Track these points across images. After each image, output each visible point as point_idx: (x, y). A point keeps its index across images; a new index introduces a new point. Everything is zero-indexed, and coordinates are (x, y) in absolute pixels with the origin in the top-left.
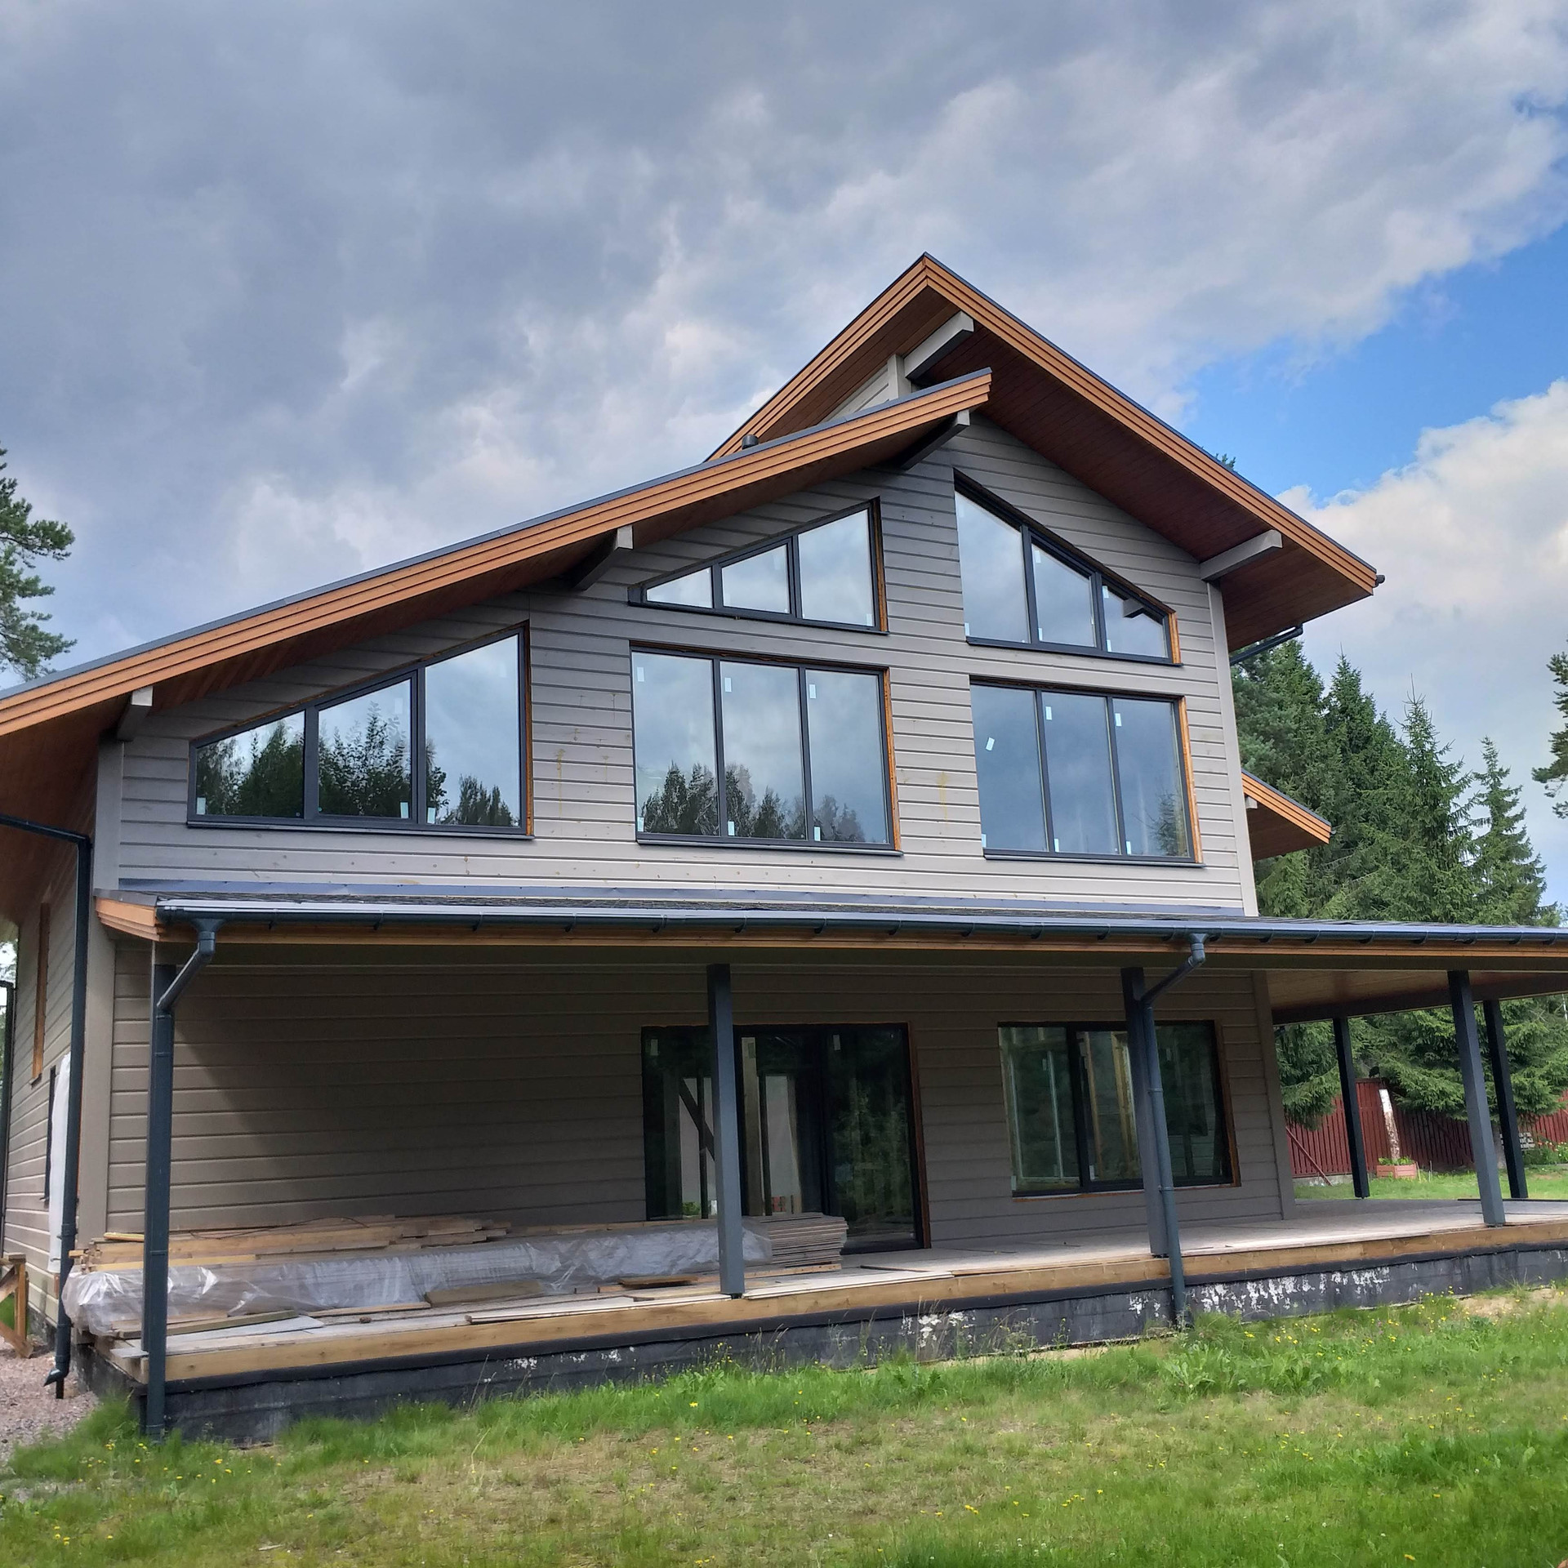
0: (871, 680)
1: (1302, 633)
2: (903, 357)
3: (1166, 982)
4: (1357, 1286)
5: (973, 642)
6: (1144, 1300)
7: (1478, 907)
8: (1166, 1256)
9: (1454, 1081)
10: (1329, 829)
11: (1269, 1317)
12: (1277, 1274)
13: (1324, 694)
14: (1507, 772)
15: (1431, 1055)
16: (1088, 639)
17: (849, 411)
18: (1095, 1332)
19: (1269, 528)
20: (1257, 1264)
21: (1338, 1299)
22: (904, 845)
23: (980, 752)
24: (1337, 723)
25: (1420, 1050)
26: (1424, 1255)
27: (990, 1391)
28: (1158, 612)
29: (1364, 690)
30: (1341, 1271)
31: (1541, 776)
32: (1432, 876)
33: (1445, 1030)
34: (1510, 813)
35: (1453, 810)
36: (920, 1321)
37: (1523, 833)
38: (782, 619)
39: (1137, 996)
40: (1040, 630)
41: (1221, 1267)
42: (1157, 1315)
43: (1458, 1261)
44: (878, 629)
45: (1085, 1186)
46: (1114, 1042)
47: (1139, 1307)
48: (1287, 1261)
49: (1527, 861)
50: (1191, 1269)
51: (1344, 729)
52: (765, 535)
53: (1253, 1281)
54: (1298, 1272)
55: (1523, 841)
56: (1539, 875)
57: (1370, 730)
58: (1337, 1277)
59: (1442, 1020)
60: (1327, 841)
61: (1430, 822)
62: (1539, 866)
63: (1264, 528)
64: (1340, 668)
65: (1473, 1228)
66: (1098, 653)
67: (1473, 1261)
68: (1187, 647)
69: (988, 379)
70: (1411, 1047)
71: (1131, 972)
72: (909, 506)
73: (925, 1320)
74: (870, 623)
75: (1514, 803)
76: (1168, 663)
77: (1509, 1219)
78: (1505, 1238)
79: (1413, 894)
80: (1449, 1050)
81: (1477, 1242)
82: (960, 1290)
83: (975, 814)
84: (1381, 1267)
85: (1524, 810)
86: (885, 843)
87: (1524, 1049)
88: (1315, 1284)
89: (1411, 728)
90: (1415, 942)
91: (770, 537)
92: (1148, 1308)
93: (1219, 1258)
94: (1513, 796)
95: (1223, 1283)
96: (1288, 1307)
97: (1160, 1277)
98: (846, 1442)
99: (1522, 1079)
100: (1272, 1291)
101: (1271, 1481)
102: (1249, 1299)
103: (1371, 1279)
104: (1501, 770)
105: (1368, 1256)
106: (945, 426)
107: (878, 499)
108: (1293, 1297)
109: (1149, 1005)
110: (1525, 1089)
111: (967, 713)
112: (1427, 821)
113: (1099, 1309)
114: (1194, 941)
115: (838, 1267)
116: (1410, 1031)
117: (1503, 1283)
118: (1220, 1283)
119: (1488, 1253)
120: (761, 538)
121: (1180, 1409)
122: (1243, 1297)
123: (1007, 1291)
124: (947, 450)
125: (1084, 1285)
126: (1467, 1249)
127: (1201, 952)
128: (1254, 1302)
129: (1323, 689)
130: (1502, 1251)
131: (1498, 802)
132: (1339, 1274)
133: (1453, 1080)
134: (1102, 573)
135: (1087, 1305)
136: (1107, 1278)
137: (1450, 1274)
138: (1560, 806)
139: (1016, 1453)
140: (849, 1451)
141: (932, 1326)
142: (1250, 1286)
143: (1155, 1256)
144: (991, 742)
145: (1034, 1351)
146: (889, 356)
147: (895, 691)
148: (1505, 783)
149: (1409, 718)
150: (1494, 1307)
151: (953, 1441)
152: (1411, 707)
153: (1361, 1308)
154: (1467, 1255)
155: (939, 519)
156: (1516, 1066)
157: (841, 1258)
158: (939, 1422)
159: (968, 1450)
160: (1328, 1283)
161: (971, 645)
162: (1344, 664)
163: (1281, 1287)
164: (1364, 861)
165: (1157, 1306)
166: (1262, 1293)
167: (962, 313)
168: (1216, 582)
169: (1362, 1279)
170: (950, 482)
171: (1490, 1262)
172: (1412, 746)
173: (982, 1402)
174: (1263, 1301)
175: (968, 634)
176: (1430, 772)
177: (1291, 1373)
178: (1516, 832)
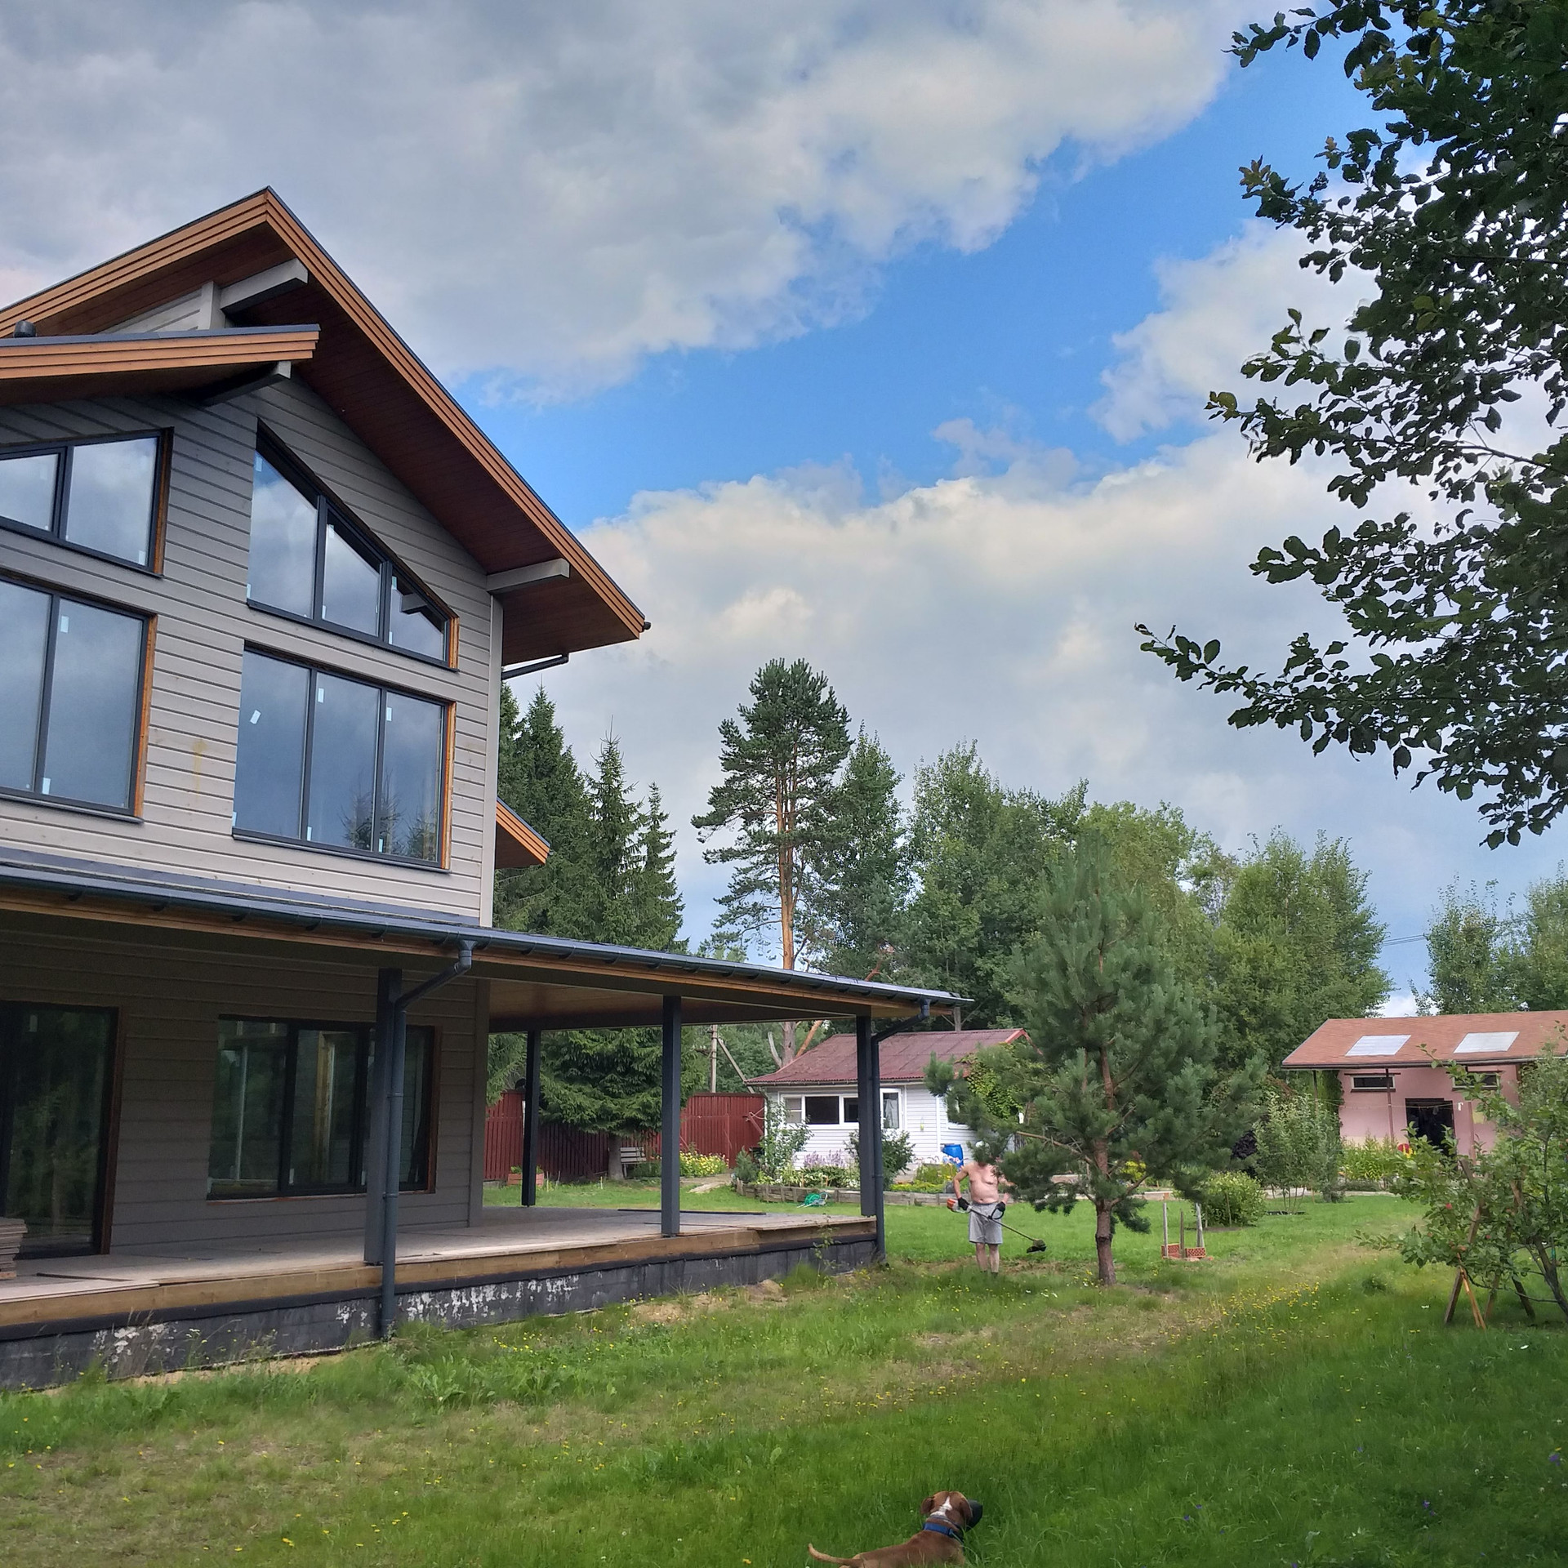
0: (134, 625)
1: (567, 661)
2: (221, 287)
3: (424, 987)
4: (549, 1293)
5: (253, 606)
6: (351, 1309)
7: (634, 937)
8: (378, 1264)
9: (590, 1097)
10: (548, 850)
11: (467, 1325)
12: (479, 1282)
13: (518, 719)
14: (667, 816)
15: (574, 1071)
16: (370, 628)
17: (141, 327)
18: (301, 1340)
19: (558, 555)
20: (462, 1272)
21: (530, 1307)
22: (146, 812)
23: (244, 726)
24: (527, 749)
25: (565, 1066)
26: (611, 1263)
27: (234, 1411)
28: (439, 615)
29: (556, 722)
30: (537, 1280)
31: (698, 823)
32: (601, 904)
33: (591, 1048)
34: (662, 855)
35: (628, 845)
36: (116, 1335)
37: (671, 873)
38: (43, 537)
39: (393, 997)
40: (324, 607)
41: (430, 1275)
42: (362, 1324)
43: (637, 1270)
44: (151, 571)
45: (282, 1190)
46: (322, 1042)
47: (346, 1316)
48: (490, 1269)
49: (671, 899)
50: (402, 1277)
51: (531, 755)
52: (36, 438)
53: (457, 1289)
54: (498, 1280)
55: (670, 881)
56: (678, 913)
57: (555, 761)
58: (533, 1285)
59: (590, 1038)
60: (544, 861)
61: (606, 855)
62: (679, 904)
63: (557, 555)
64: (537, 698)
65: (651, 1238)
66: (378, 643)
67: (650, 1269)
68: (465, 653)
69: (315, 336)
70: (558, 1063)
71: (389, 973)
72: (205, 446)
73: (122, 1333)
74: (141, 559)
75: (668, 845)
76: (444, 666)
77: (683, 1229)
78: (677, 1247)
79: (582, 919)
80: (591, 1068)
81: (654, 1251)
82: (164, 1300)
83: (229, 789)
84: (572, 1275)
85: (675, 853)
86: (122, 806)
87: (654, 1070)
88: (511, 1292)
89: (603, 764)
90: (649, 966)
91: (41, 441)
92: (354, 1318)
93: (429, 1265)
94: (668, 839)
95: (429, 1291)
96: (485, 1315)
97: (372, 1285)
98: (79, 1474)
99: (650, 1098)
100: (474, 1300)
101: (551, 1492)
102: (451, 1307)
103: (562, 1286)
104: (661, 814)
105: (562, 1265)
106: (262, 372)
107: (171, 430)
108: (492, 1305)
109: (403, 1008)
110: (650, 1107)
111: (235, 680)
112: (604, 853)
113: (306, 1319)
114: (463, 947)
115: (13, 1274)
116: (560, 1047)
117: (670, 1290)
118: (426, 1291)
119: (660, 1262)
120: (29, 440)
121: (433, 1422)
122: (446, 1305)
123: (215, 1301)
124: (254, 397)
125: (296, 1293)
126: (645, 1257)
127: (468, 959)
128: (455, 1310)
129: (517, 713)
130: (673, 1260)
131: (655, 842)
132: (535, 1282)
133: (589, 1095)
134: (392, 562)
135: (294, 1315)
136: (318, 1286)
137: (629, 1282)
138: (709, 853)
139: (275, 1477)
140: (83, 1484)
141: (127, 1339)
142: (454, 1294)
143: (367, 1264)
144: (256, 715)
145: (234, 1364)
146: (205, 281)
147: (161, 641)
148: (664, 827)
149: (604, 755)
150: (665, 1312)
151: (202, 1466)
152: (607, 746)
153: (550, 1315)
154: (645, 1263)
155: (235, 467)
156: (645, 1085)
157: (14, 1264)
158: (181, 1446)
159: (223, 1475)
160: (525, 1291)
161: (251, 608)
162: (541, 694)
163: (482, 1295)
164: (532, 882)
165: (364, 1315)
166: (464, 1301)
167: (298, 261)
168: (499, 596)
169: (553, 1287)
170: (253, 431)
171: (662, 1271)
172: (602, 781)
173: (225, 1422)
174: (465, 1310)
175: (248, 596)
176: (614, 808)
177: (532, 1383)
178: (666, 871)
